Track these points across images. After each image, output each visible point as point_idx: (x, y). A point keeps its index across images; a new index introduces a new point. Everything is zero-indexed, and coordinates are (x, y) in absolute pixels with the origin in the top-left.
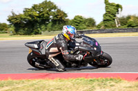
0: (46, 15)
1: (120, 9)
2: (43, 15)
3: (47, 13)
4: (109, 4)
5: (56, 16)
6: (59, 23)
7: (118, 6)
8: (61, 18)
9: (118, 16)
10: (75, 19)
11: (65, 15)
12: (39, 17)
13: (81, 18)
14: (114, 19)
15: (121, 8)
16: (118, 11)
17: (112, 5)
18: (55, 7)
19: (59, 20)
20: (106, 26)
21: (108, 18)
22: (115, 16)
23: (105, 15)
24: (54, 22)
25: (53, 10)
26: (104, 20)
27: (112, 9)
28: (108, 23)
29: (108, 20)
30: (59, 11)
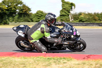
0: (13, 9)
1: (73, 7)
2: (11, 8)
3: (15, 7)
4: (65, 2)
5: (22, 10)
6: (24, 16)
7: (72, 4)
8: (25, 12)
9: (72, 12)
10: (37, 13)
11: (29, 9)
12: (8, 10)
13: (42, 12)
14: (68, 15)
15: (75, 6)
16: (72, 8)
17: (67, 3)
18: (21, 3)
19: (24, 14)
20: (62, 20)
21: (64, 13)
22: (69, 12)
23: (62, 11)
24: (20, 15)
25: (19, 5)
26: (61, 16)
27: (67, 6)
28: (64, 18)
29: (63, 15)
30: (24, 6)
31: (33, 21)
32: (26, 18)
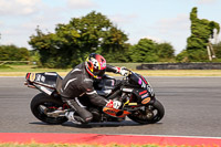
0: (92, 36)
1: (215, 30)
2: (88, 35)
3: (95, 33)
4: (198, 21)
5: (109, 39)
6: (113, 51)
7: (213, 25)
8: (117, 41)
9: (212, 41)
10: (140, 44)
11: (124, 37)
12: (81, 39)
13: (150, 42)
14: (205, 47)
15: (218, 29)
16: (212, 33)
17: (203, 22)
18: (108, 24)
19: (113, 46)
20: (191, 57)
21: (195, 44)
22: (207, 41)
23: (191, 39)
24: (106, 48)
25: (104, 29)
26: (189, 48)
27: (202, 29)
28: (196, 53)
29: (194, 48)
30: (114, 30)
31: (131, 61)
32: (118, 54)
